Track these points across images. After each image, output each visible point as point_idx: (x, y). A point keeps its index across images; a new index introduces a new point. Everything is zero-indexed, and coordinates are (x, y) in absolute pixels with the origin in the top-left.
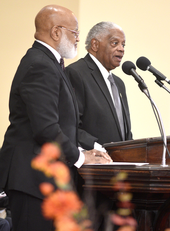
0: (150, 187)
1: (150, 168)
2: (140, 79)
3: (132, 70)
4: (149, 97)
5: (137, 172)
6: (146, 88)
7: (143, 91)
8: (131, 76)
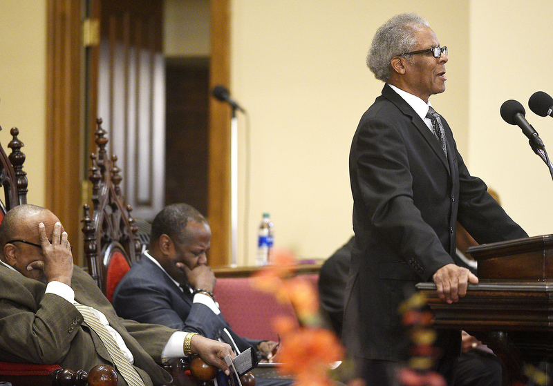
0: (548, 321)
1: (547, 287)
2: (532, 132)
3: (519, 115)
4: (547, 162)
5: (524, 294)
6: (542, 147)
7: (537, 153)
8: (517, 127)
